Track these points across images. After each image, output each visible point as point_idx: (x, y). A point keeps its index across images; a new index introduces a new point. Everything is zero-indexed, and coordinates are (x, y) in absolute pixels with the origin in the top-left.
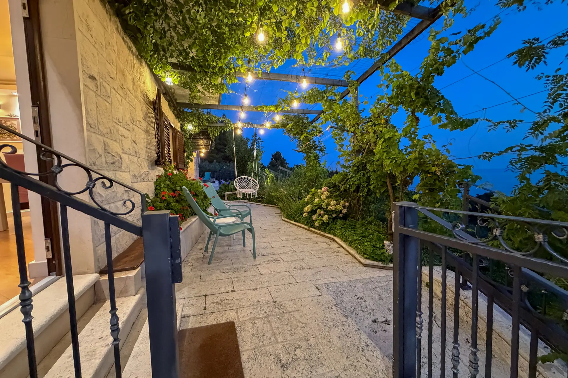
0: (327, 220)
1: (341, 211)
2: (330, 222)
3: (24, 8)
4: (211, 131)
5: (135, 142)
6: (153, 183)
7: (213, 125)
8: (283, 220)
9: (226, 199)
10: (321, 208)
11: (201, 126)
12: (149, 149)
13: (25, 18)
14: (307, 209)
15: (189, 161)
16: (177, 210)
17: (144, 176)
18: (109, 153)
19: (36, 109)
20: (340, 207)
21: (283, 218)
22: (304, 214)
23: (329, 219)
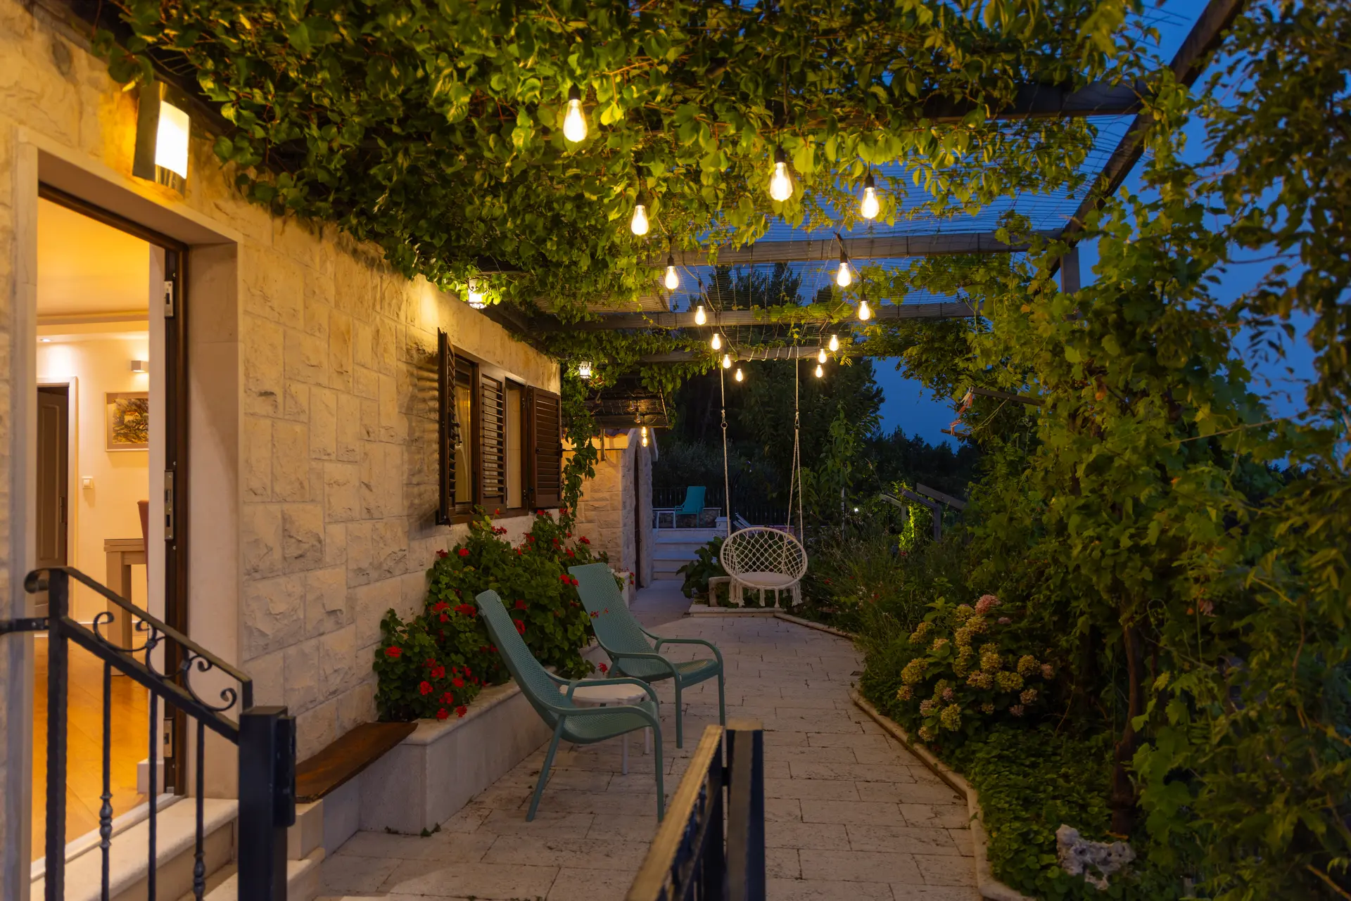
0: (954, 722)
1: (1015, 696)
2: (970, 732)
3: (168, 302)
4: (652, 378)
5: (368, 486)
6: (424, 573)
7: (658, 359)
8: (856, 704)
9: (713, 600)
10: (949, 676)
11: (618, 364)
12: (418, 484)
13: (167, 318)
14: (909, 672)
15: (582, 476)
16: (469, 656)
17: (390, 563)
18: (291, 537)
19: (171, 476)
20: (1009, 681)
21: (855, 695)
22: (901, 692)
23: (964, 718)
